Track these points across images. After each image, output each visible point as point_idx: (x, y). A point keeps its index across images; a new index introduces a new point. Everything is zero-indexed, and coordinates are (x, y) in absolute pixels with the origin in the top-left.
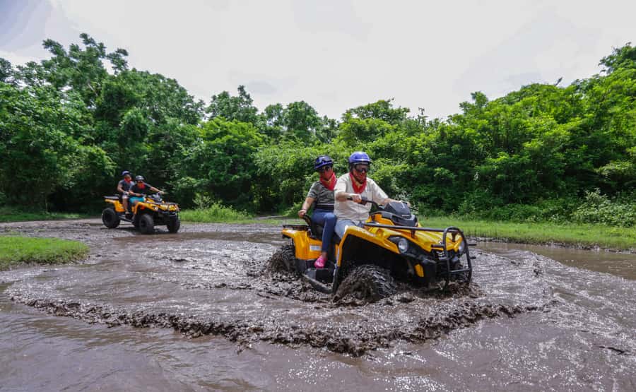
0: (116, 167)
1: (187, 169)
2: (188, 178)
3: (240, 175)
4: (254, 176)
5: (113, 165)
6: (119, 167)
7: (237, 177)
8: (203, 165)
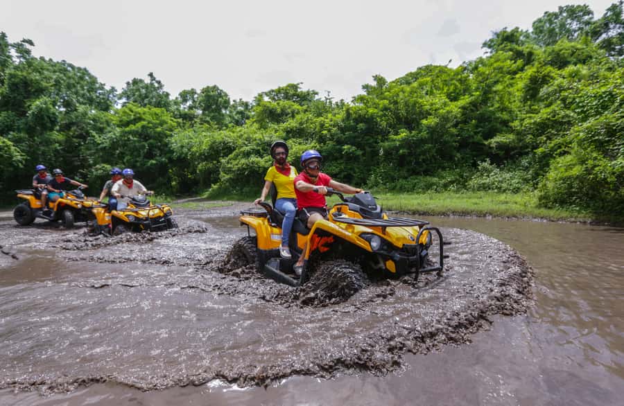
0: (25, 157)
1: (102, 157)
2: (103, 165)
3: (156, 160)
4: (171, 160)
5: (21, 155)
6: (28, 158)
7: (154, 162)
8: (118, 152)
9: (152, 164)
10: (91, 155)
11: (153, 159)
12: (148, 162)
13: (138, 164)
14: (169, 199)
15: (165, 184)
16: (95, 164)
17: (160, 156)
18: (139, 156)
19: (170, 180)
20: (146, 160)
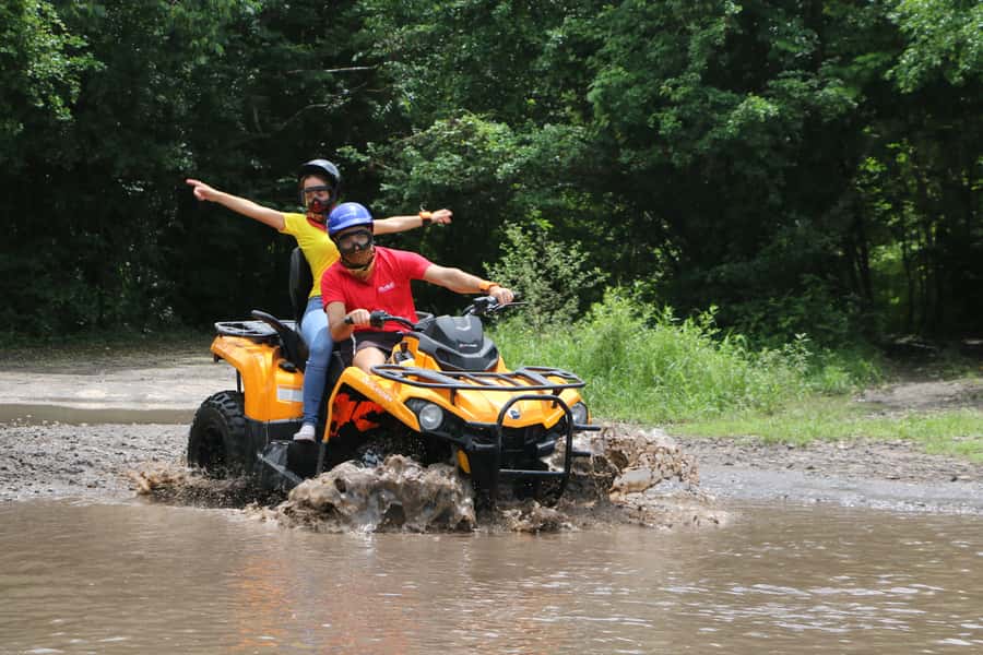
9: (751, 124)
10: (409, 54)
11: (760, 90)
12: (732, 106)
13: (668, 121)
14: (835, 375)
15: (822, 264)
16: (428, 110)
17: (810, 65)
18: (678, 68)
19: (864, 232)
20: (715, 95)
